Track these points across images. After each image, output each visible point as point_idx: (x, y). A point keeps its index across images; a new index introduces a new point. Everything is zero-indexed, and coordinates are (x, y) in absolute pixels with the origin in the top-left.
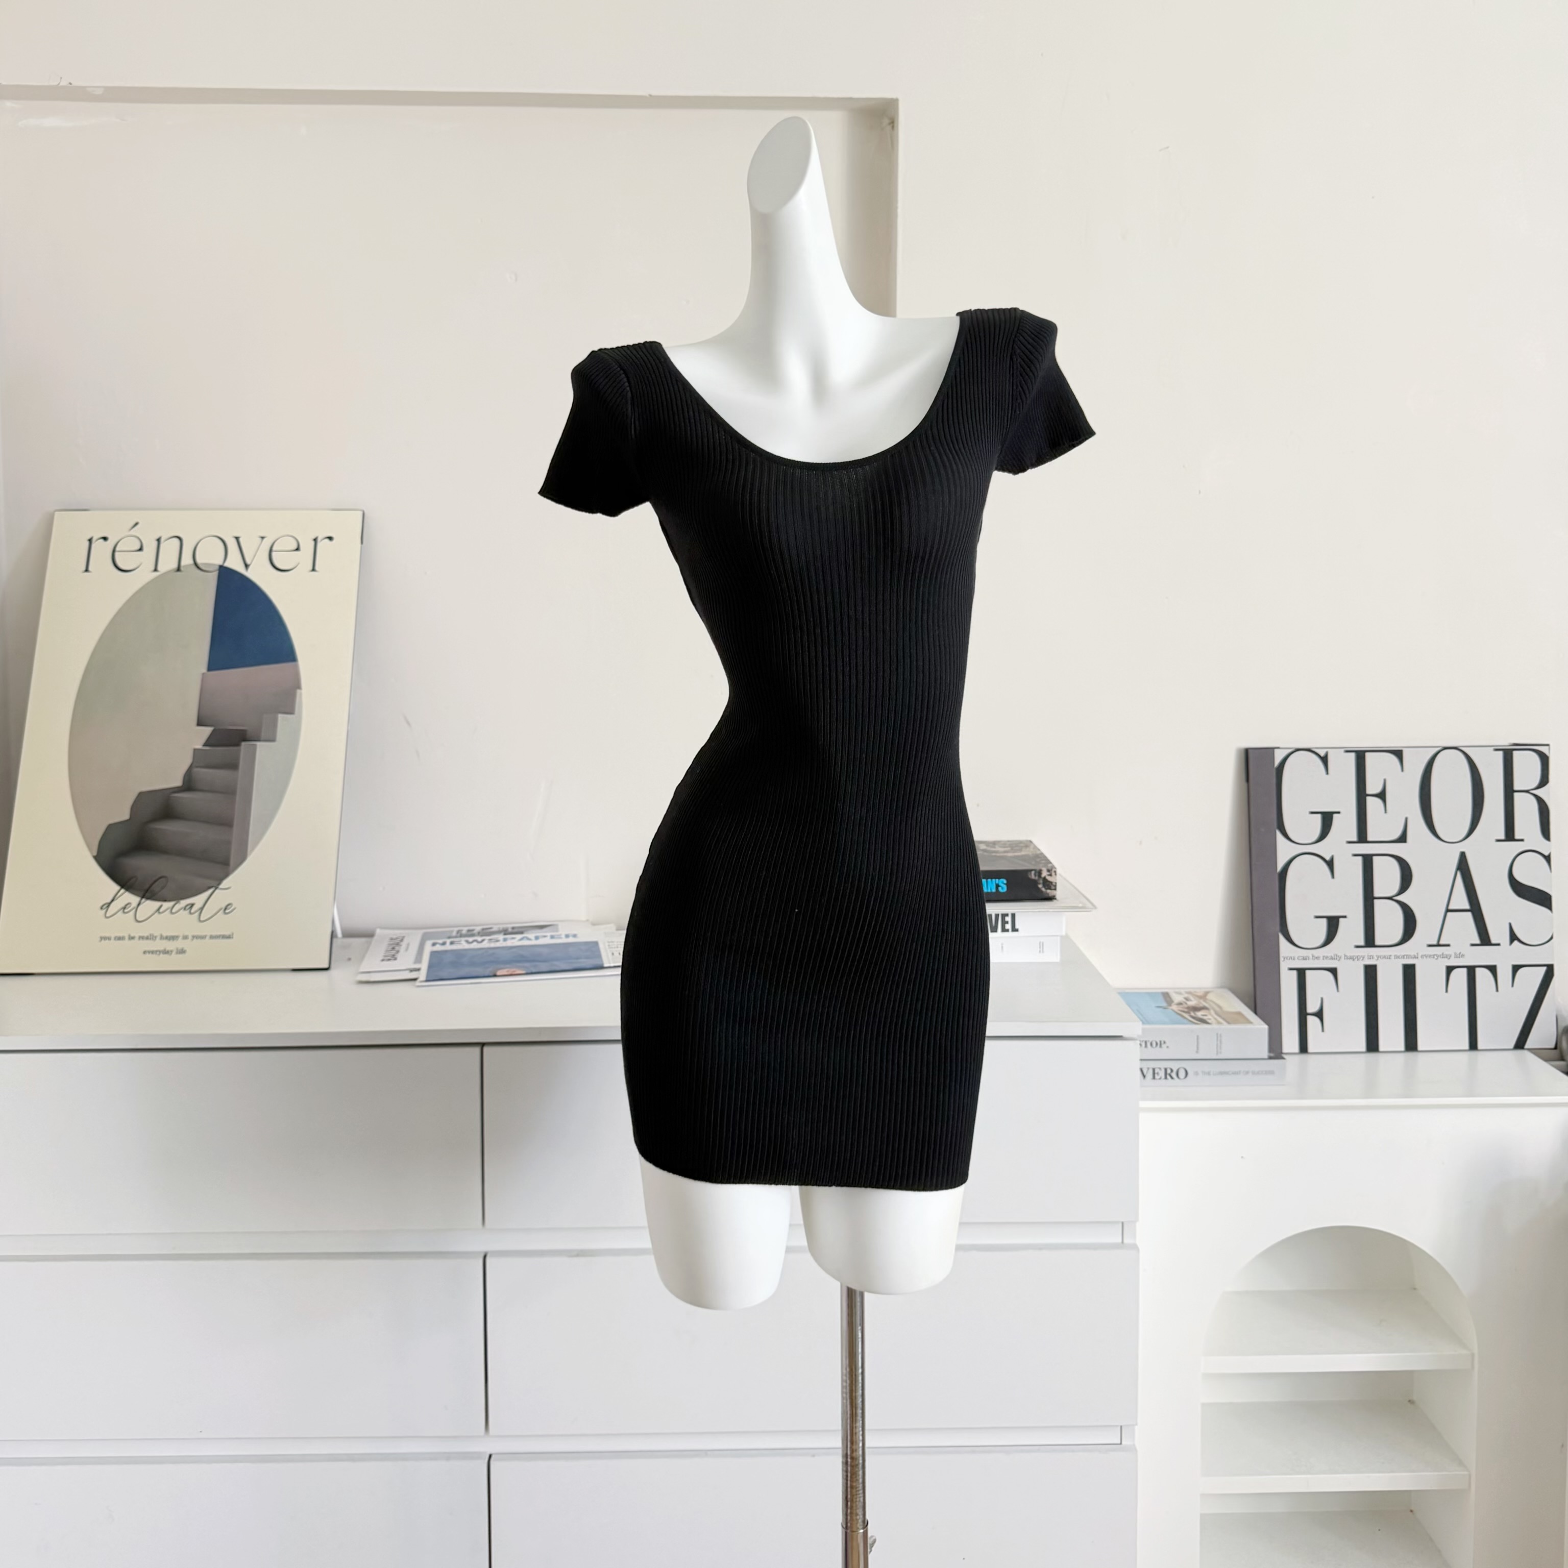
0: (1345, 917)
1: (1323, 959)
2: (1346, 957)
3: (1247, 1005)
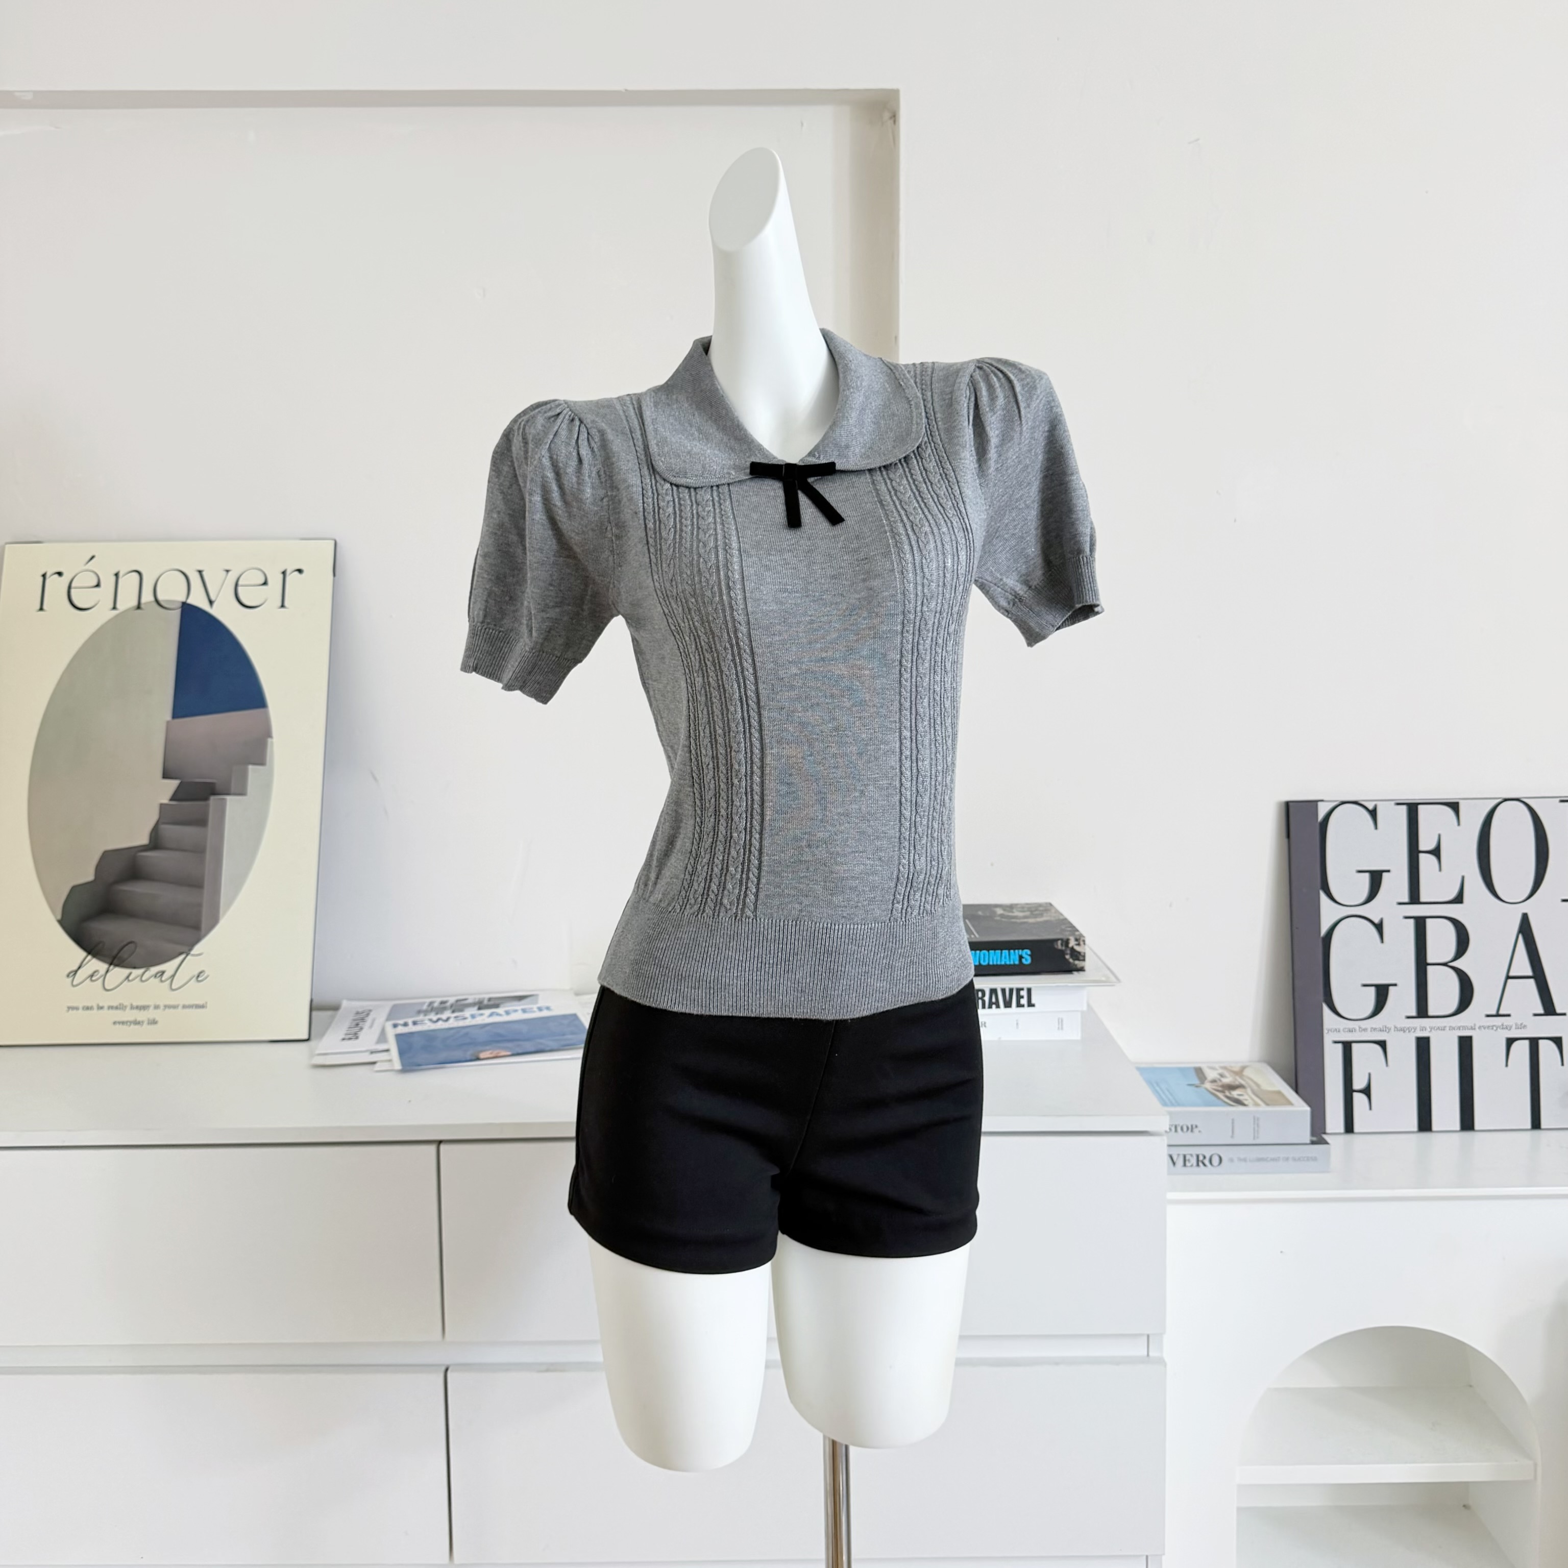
0: (1395, 985)
1: (1371, 1031)
2: (1397, 1029)
3: (1288, 1082)
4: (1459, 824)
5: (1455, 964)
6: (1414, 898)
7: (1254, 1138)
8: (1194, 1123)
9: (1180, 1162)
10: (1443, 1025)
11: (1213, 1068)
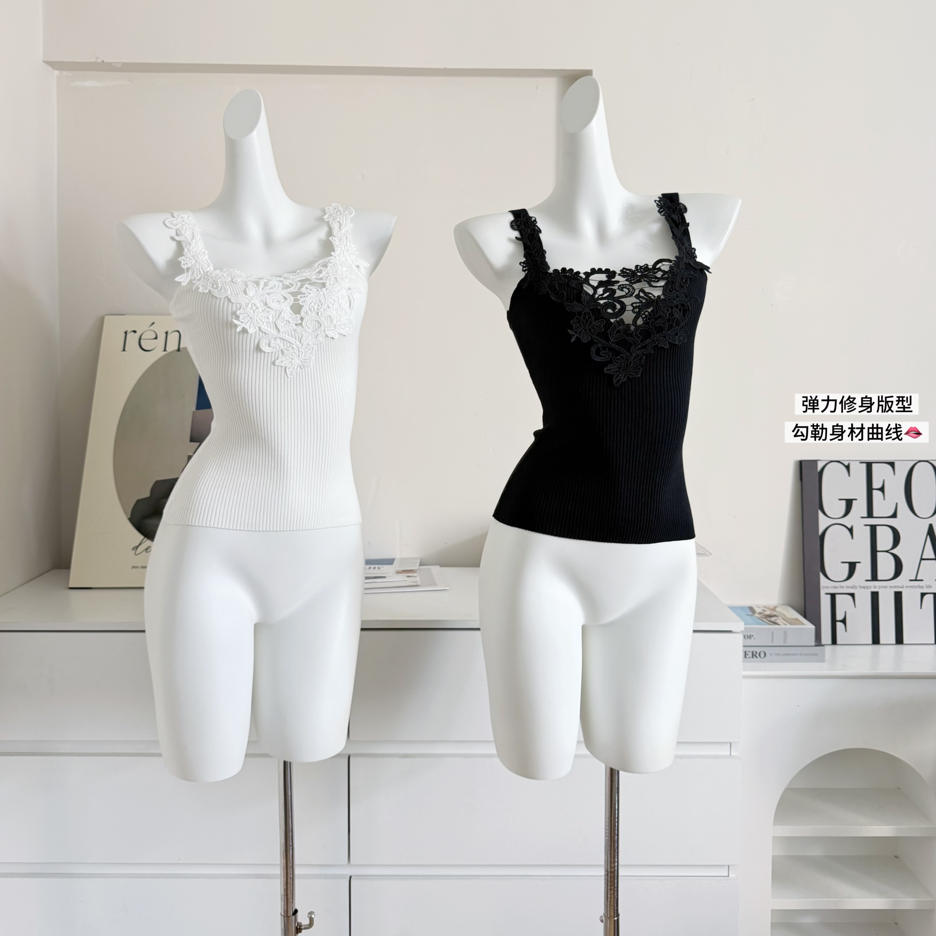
0: (859, 562)
1: (846, 588)
2: (860, 587)
3: (801, 614)
4: (894, 474)
5: (892, 551)
6: (870, 514)
7: (784, 643)
8: (751, 634)
10: (886, 585)
11: (759, 607)
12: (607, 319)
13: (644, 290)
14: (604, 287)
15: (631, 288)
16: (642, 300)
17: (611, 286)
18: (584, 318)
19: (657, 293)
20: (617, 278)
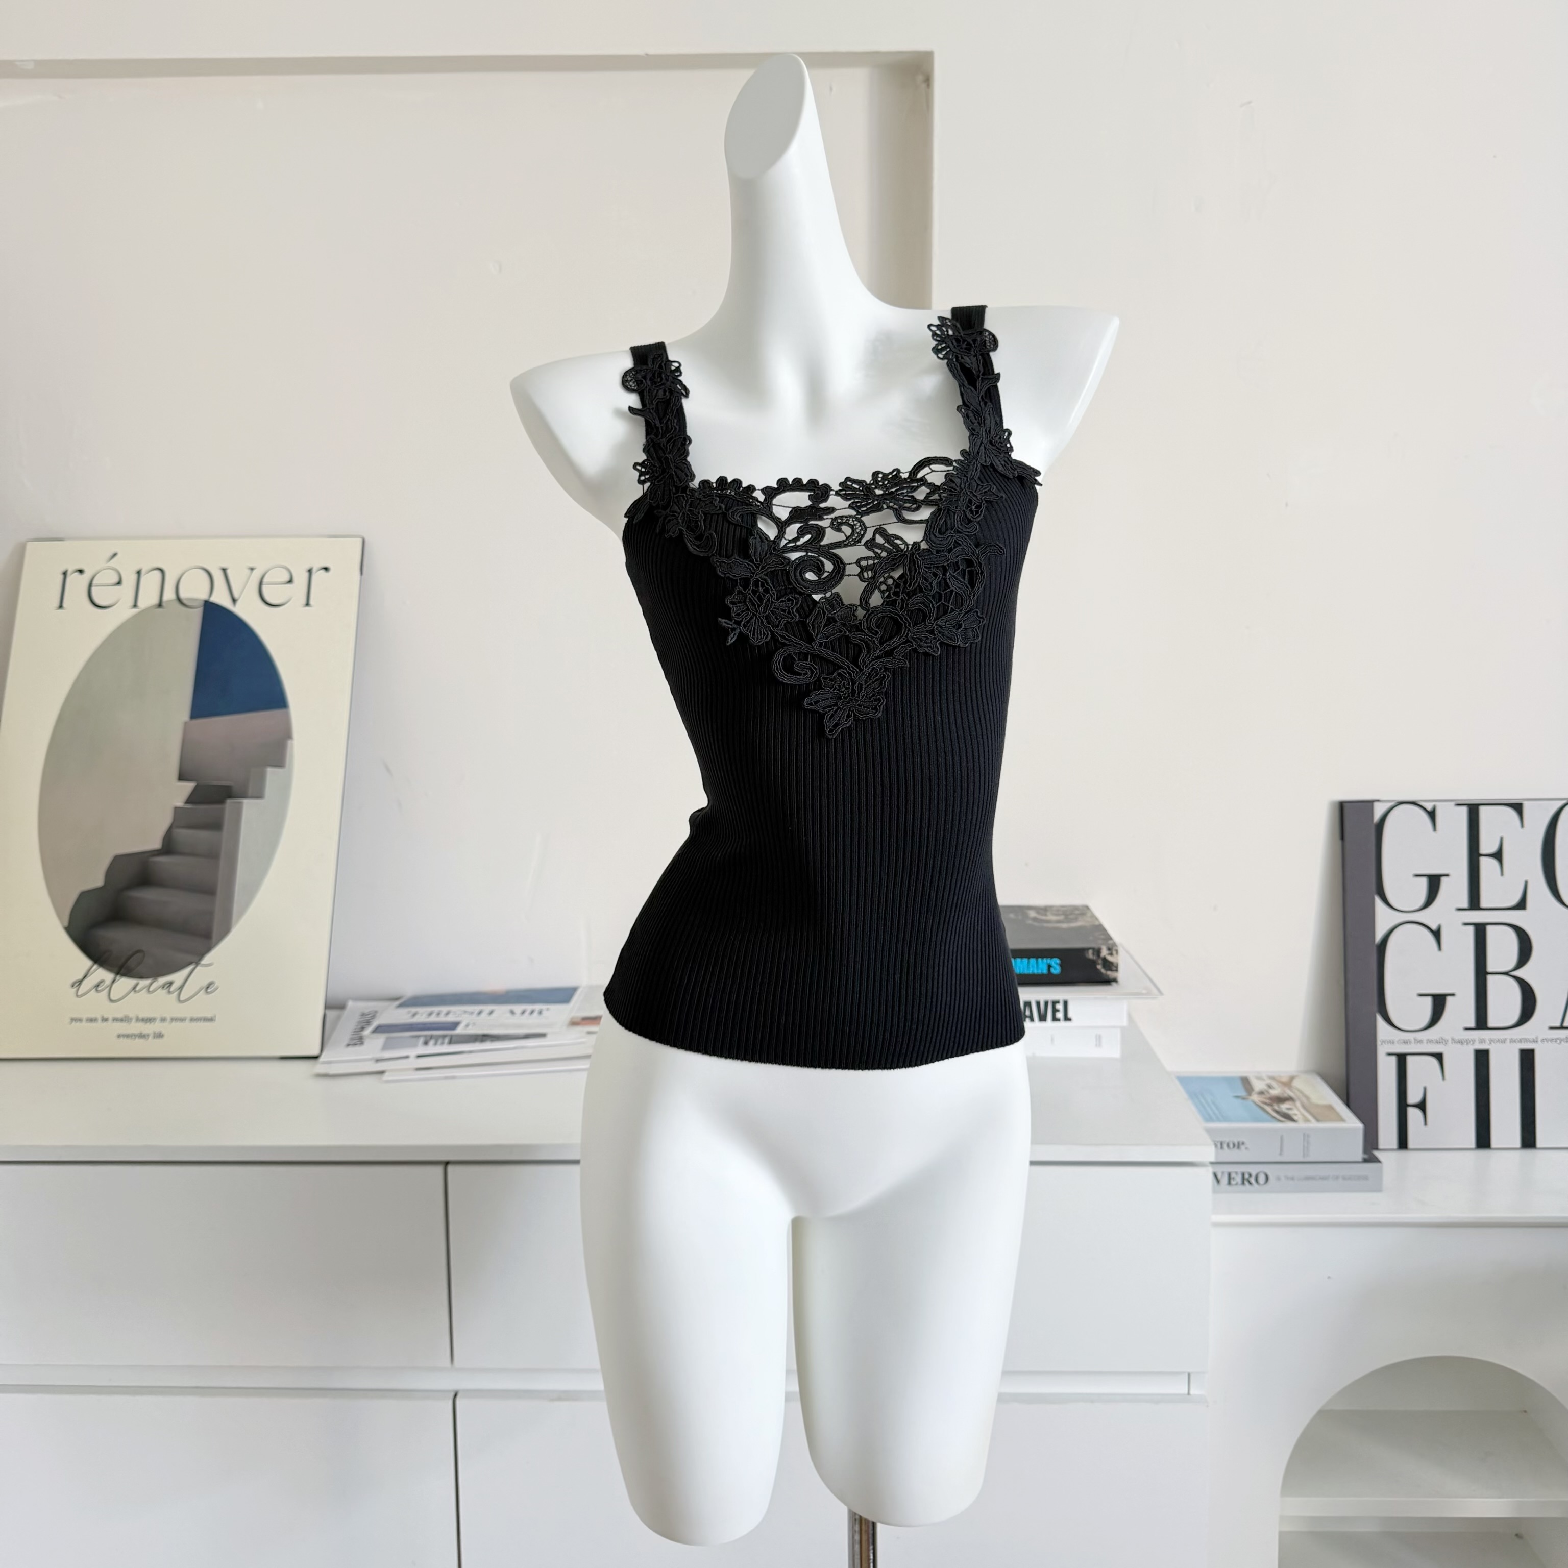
0: (1453, 995)
1: (1427, 1043)
2: (1454, 1041)
4: (1522, 826)
5: (1515, 973)
6: (1474, 903)
7: (1304, 1156)
8: (1241, 1139)
9: (1224, 1180)
10: (1506, 1037)
11: (1261, 1079)
12: (804, 594)
13: (885, 530)
14: (801, 522)
15: (859, 524)
16: (879, 551)
17: (816, 520)
18: (754, 592)
19: (912, 536)
20: (834, 501)
